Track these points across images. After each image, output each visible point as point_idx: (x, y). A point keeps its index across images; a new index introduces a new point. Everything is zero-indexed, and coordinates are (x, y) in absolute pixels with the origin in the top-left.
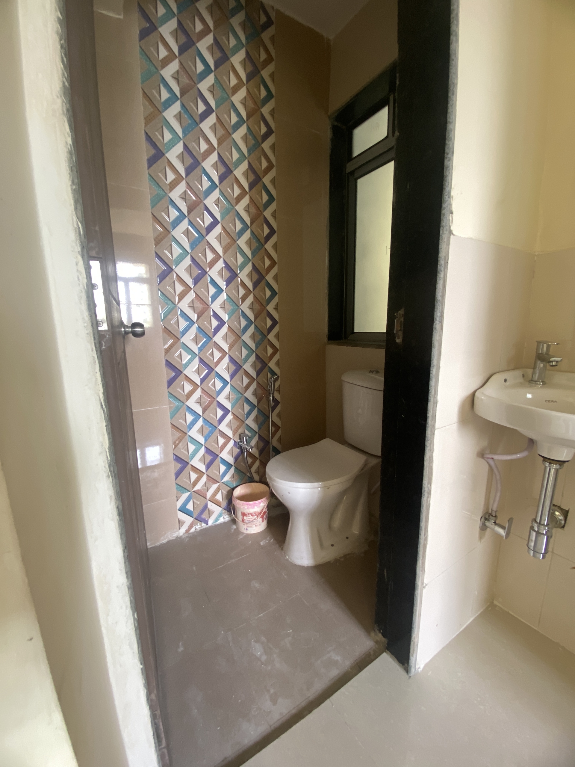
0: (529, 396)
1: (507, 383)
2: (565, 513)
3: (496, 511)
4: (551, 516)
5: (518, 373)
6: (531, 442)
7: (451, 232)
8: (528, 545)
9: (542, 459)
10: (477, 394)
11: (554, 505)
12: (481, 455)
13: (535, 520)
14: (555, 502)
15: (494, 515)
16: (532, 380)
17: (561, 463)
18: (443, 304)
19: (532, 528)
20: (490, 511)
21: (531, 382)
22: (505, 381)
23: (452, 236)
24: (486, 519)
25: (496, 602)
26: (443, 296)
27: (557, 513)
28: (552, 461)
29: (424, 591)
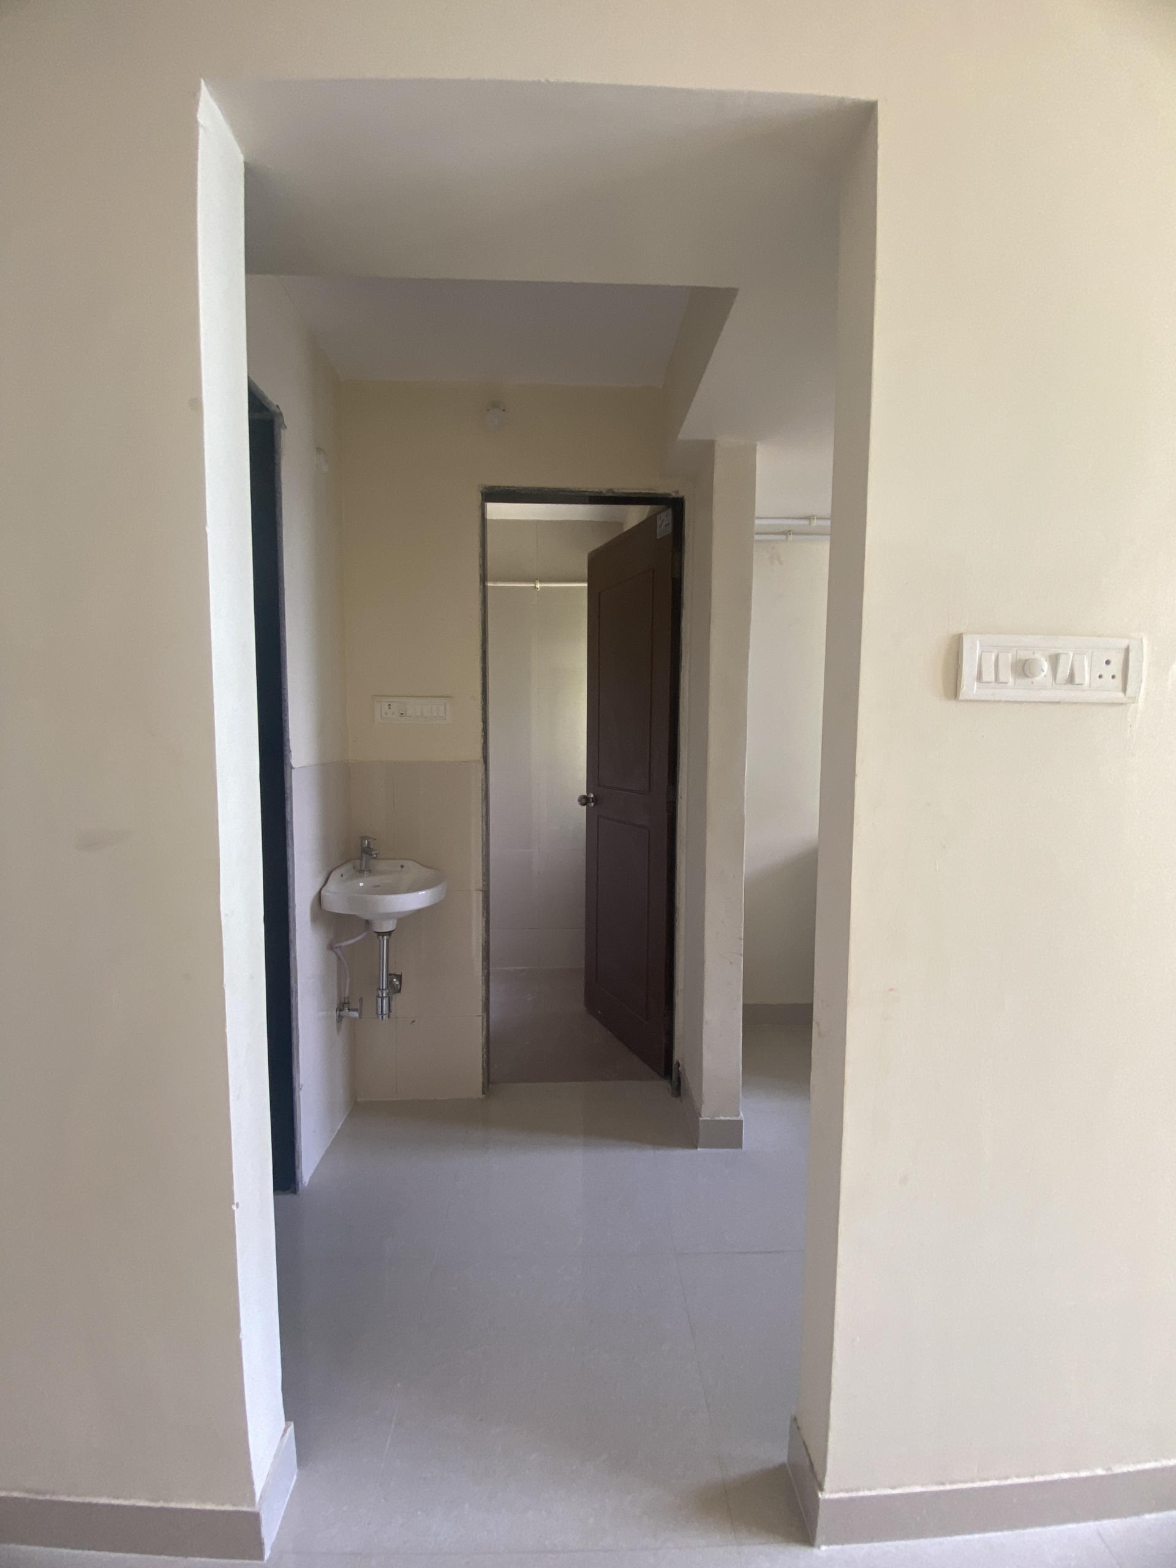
0: (361, 884)
1: (344, 877)
2: (399, 977)
3: (348, 998)
4: (390, 983)
5: (349, 866)
6: (368, 923)
7: (292, 768)
8: (377, 1013)
9: (376, 934)
10: (323, 892)
11: (390, 975)
12: (331, 947)
13: (379, 989)
14: (391, 972)
15: (347, 1002)
16: (361, 871)
17: (389, 933)
18: (292, 823)
19: (378, 996)
20: (343, 1001)
21: (360, 872)
22: (342, 876)
23: (293, 770)
24: (340, 1010)
25: (359, 1100)
26: (292, 818)
27: (395, 980)
28: (383, 934)
29: (301, 1093)
